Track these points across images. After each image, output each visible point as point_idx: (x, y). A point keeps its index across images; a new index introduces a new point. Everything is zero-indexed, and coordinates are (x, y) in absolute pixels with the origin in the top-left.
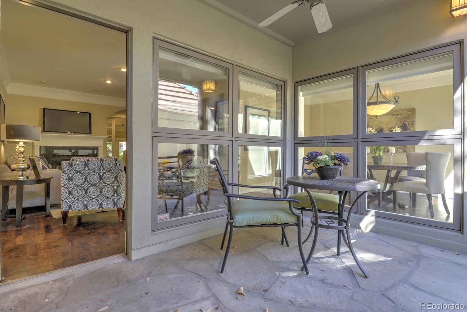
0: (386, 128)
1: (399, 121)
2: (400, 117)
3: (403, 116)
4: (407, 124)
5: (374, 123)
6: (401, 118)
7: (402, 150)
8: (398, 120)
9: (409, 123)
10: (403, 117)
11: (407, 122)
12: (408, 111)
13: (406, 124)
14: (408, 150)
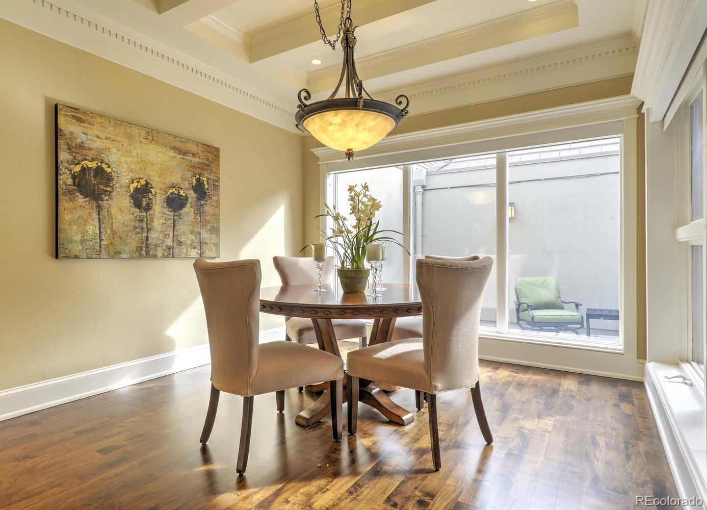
0: (160, 185)
1: (188, 170)
2: (191, 161)
3: (197, 160)
4: (205, 182)
5: (123, 159)
6: (193, 164)
7: (196, 251)
8: (187, 168)
9: (210, 181)
10: (198, 163)
11: (205, 179)
12: (208, 152)
13: (204, 185)
14: (209, 251)
